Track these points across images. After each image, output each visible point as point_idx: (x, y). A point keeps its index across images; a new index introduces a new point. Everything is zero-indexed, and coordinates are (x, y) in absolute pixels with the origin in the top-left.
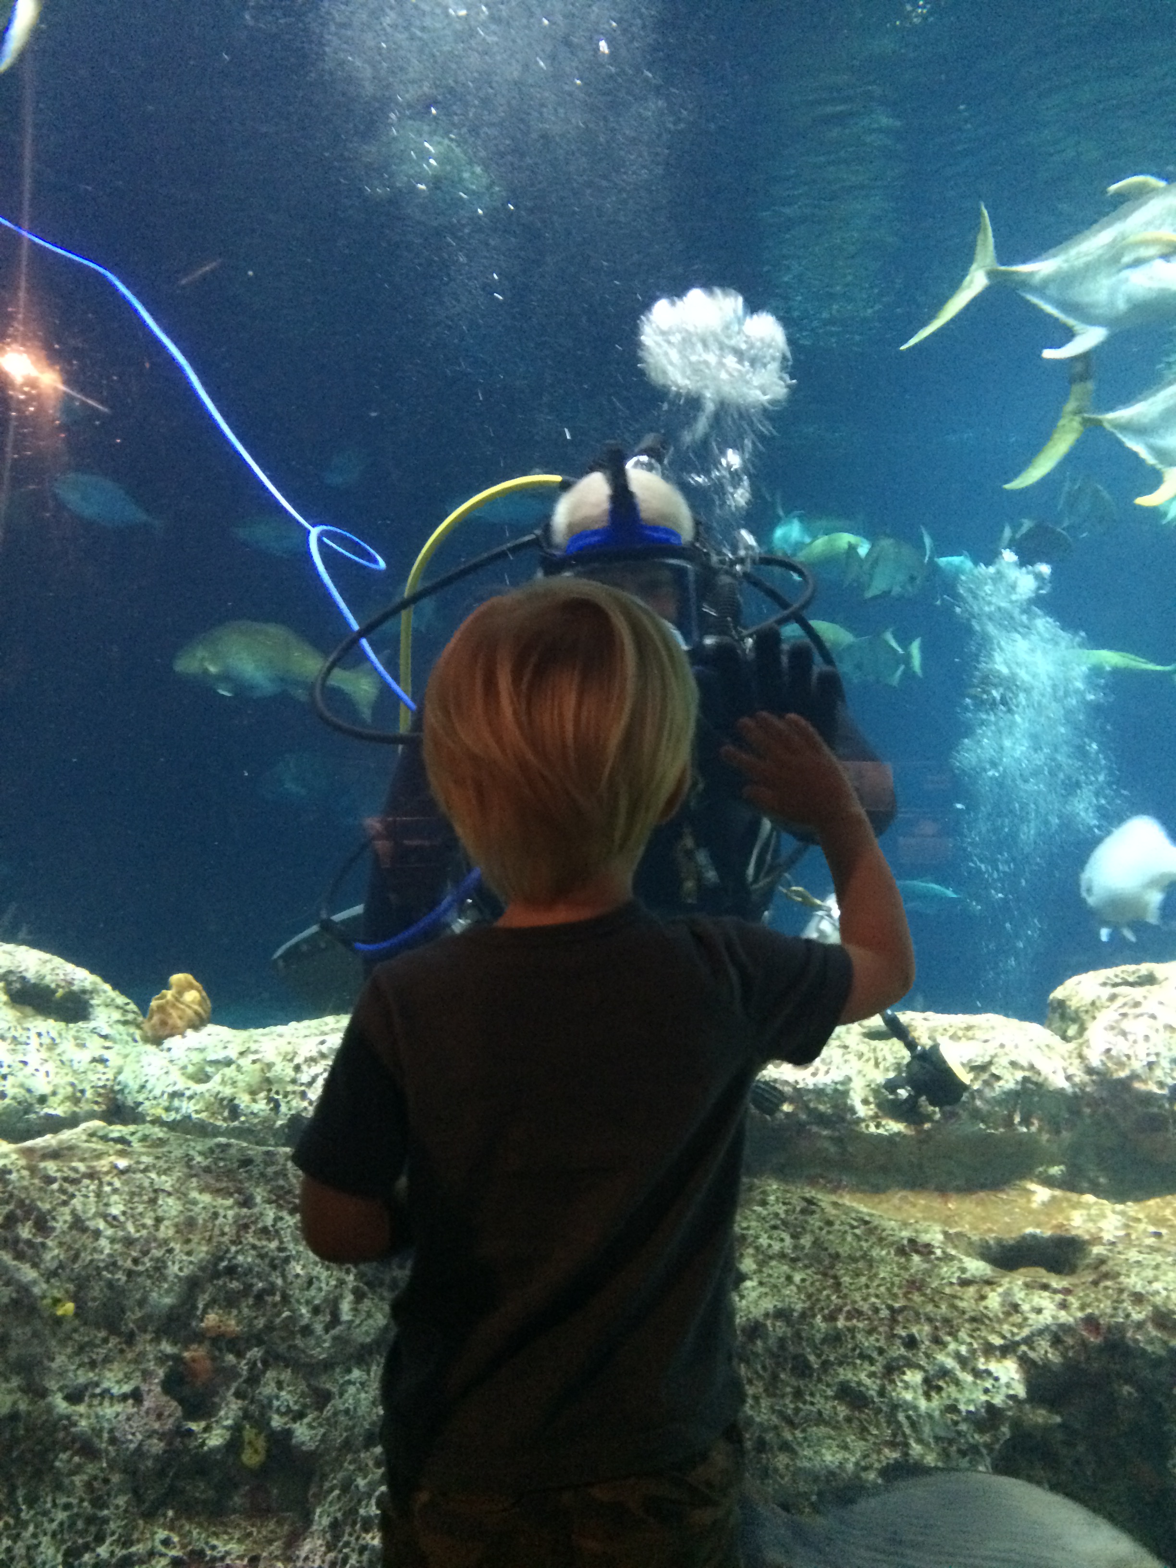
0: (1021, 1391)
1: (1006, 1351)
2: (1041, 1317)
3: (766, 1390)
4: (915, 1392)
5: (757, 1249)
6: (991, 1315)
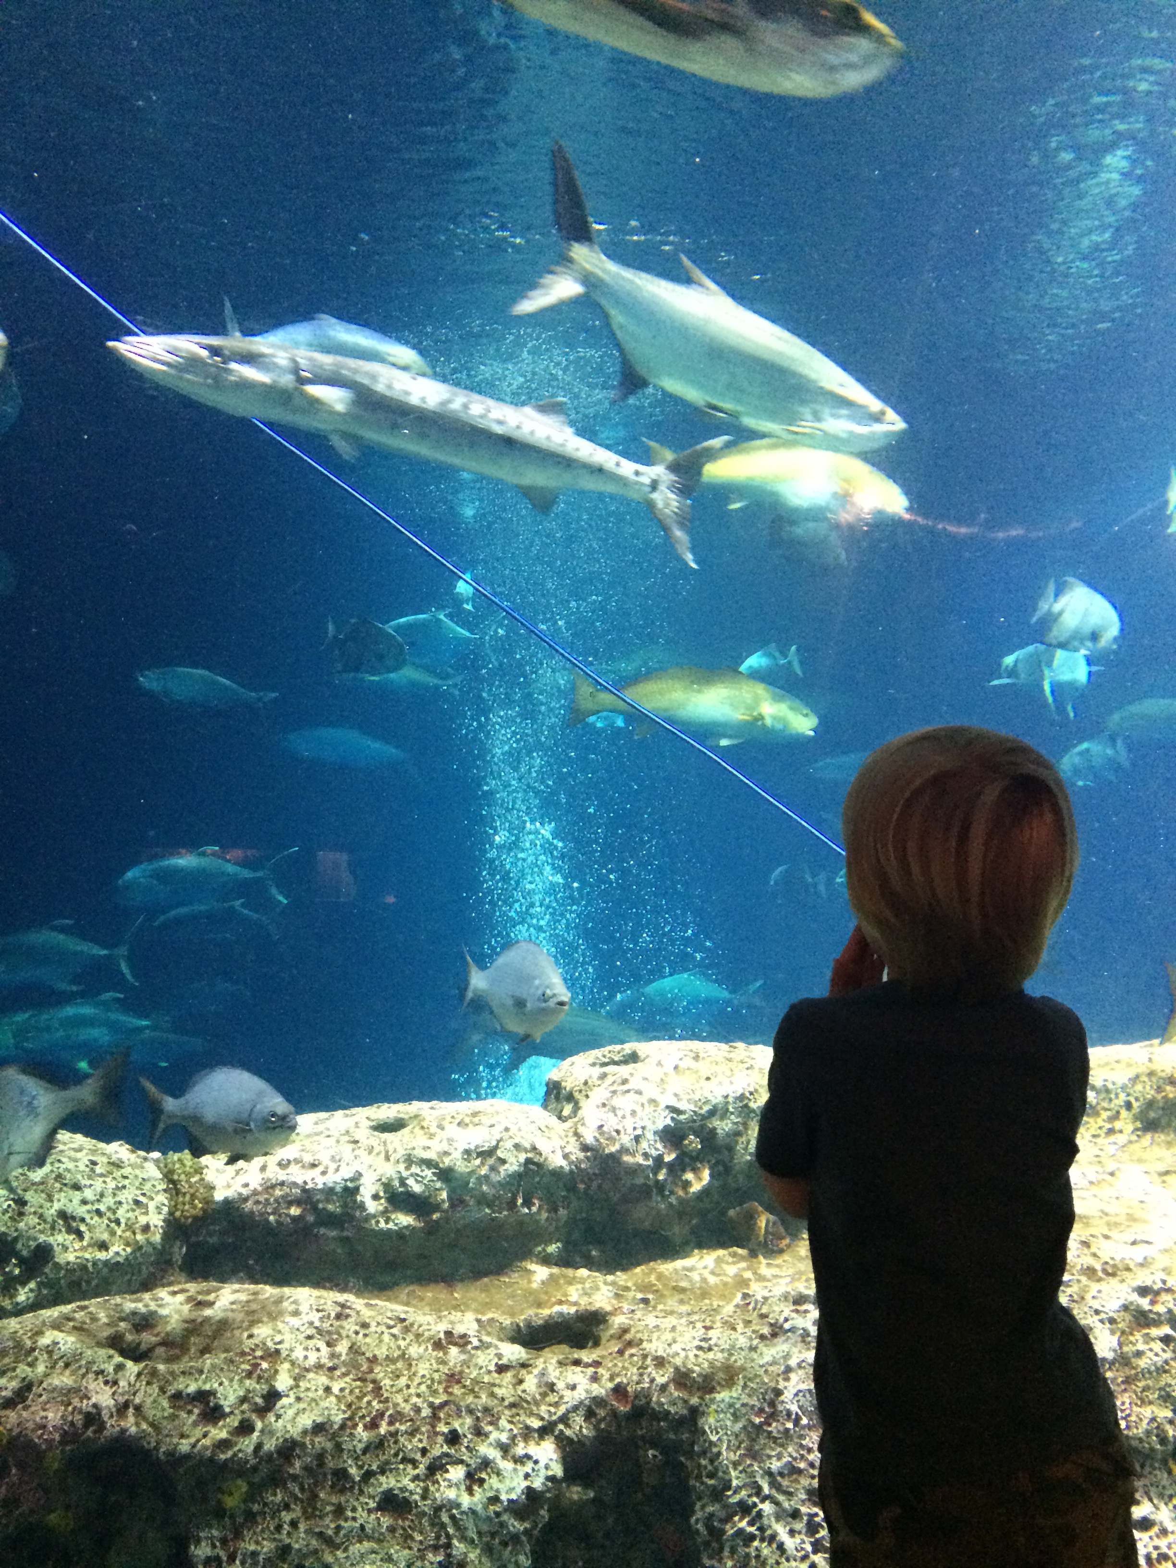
0: (558, 1470)
1: (544, 1431)
2: (575, 1392)
3: (305, 1512)
4: (459, 1489)
5: (293, 1363)
6: (529, 1399)
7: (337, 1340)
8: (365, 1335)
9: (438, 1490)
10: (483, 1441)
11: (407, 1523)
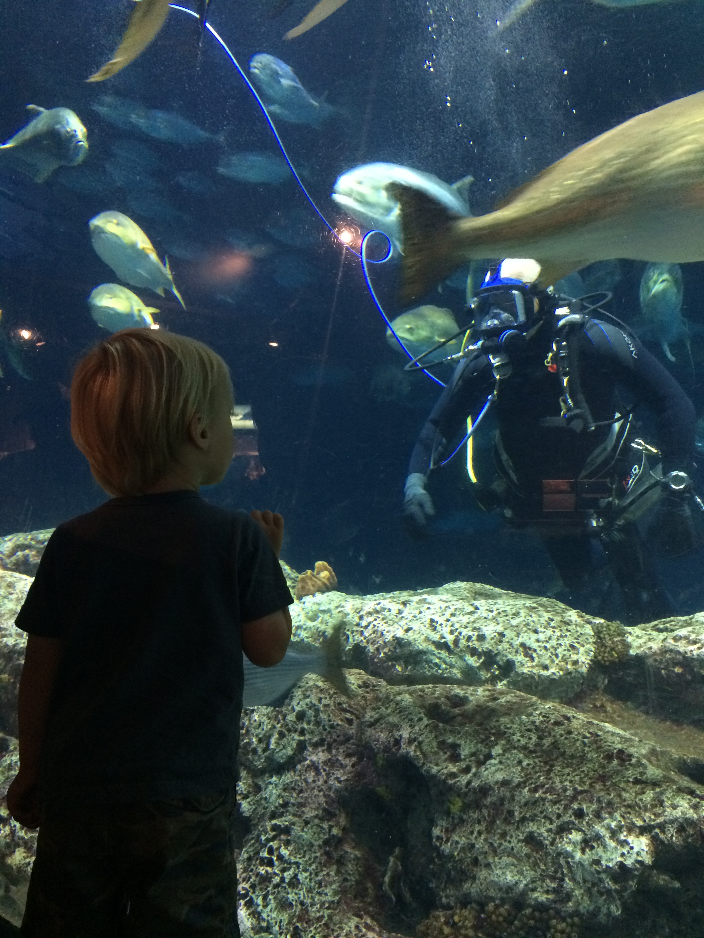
2: (674, 812)
3: (486, 829)
4: (575, 847)
6: (641, 805)
7: (546, 736)
8: (566, 738)
9: (561, 843)
10: (599, 822)
11: (538, 856)
